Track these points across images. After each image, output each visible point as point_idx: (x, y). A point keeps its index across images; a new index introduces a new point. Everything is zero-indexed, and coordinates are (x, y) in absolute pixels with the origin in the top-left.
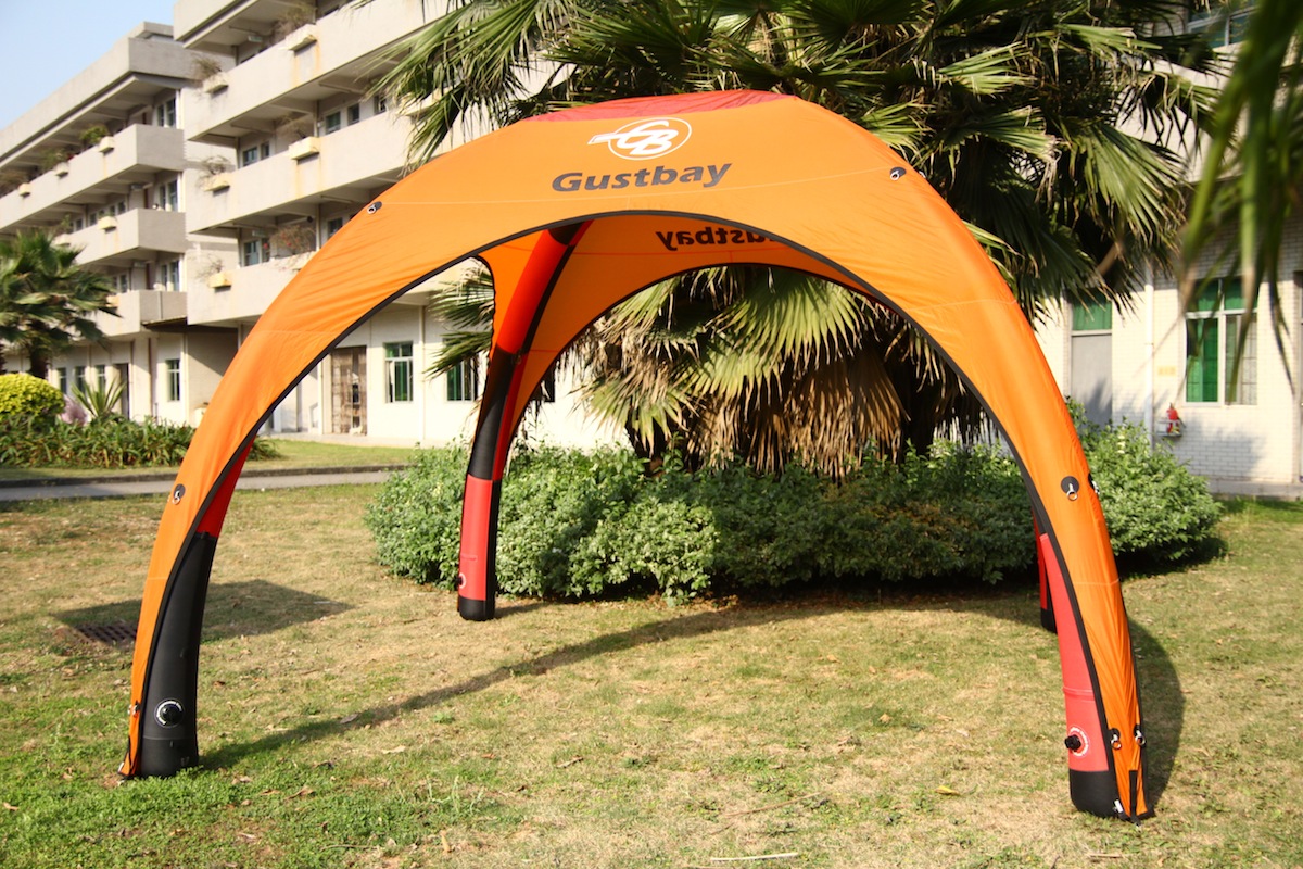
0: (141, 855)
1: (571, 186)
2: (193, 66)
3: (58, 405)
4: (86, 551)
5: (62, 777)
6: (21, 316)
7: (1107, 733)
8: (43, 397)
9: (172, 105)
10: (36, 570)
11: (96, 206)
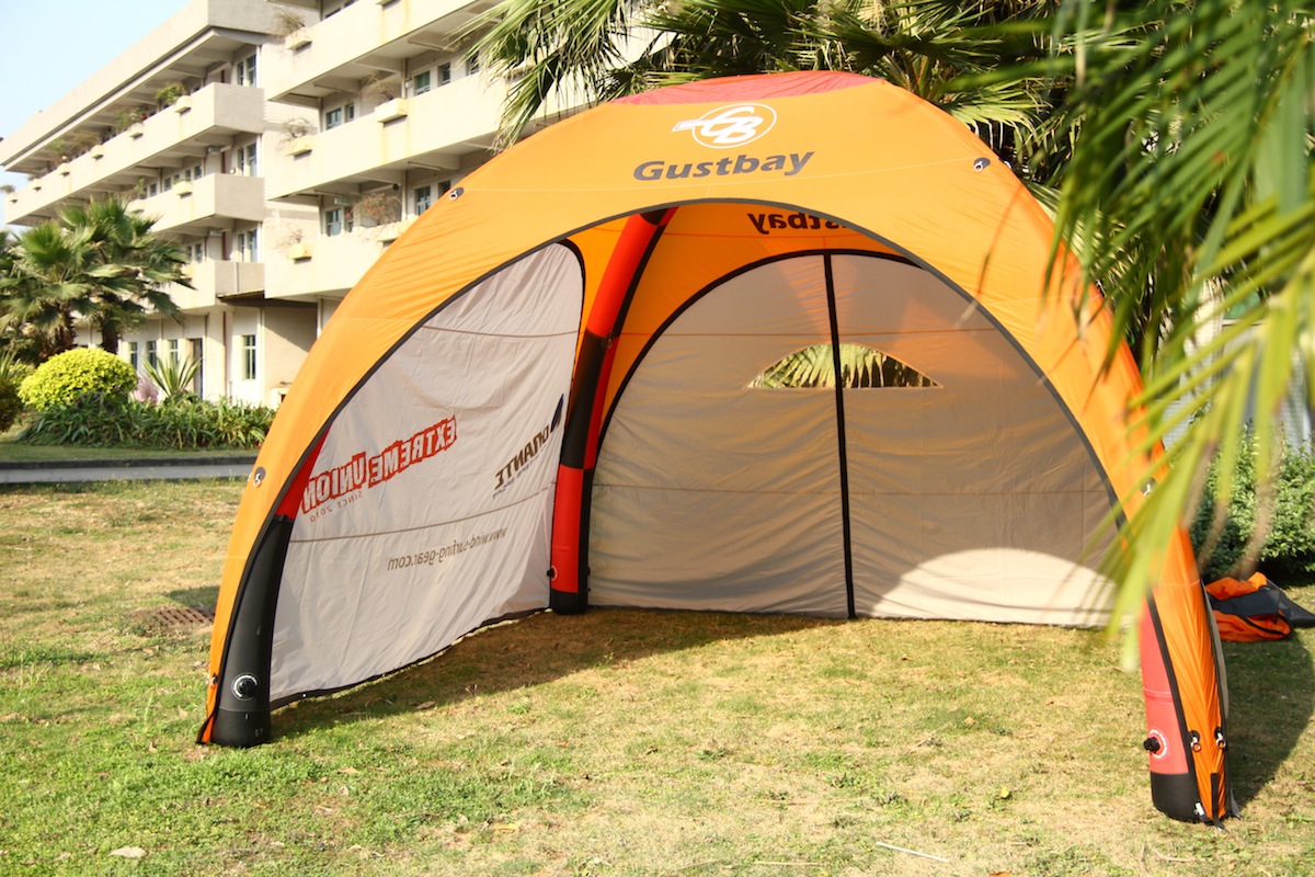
0: (226, 822)
1: (652, 174)
2: (275, 20)
3: (131, 382)
4: (160, 535)
5: (147, 750)
6: (93, 288)
7: (1187, 736)
8: (115, 374)
9: (252, 61)
10: (113, 552)
11: (172, 170)
